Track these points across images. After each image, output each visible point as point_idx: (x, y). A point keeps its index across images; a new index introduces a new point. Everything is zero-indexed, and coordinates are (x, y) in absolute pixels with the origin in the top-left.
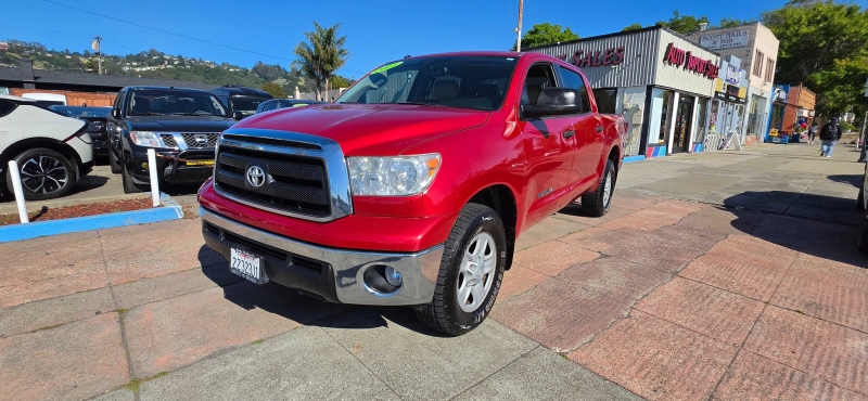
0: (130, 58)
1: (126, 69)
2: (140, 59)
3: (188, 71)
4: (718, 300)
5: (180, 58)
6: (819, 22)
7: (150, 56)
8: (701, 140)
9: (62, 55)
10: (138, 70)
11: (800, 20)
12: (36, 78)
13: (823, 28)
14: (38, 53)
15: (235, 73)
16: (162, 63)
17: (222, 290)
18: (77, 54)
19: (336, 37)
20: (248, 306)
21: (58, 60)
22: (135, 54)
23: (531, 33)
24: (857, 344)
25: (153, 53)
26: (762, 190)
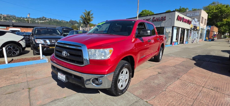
0: (38, 19)
1: (36, 22)
2: (40, 19)
3: (52, 22)
4: (190, 86)
5: (50, 19)
6: (218, 9)
7: (43, 18)
8: (187, 40)
9: (20, 18)
10: (39, 22)
11: (213, 9)
12: (13, 24)
13: (219, 11)
14: (14, 18)
15: (65, 23)
16: (46, 20)
17: (57, 82)
18: (24, 18)
19: (91, 13)
20: (63, 87)
21: (19, 20)
22: (39, 18)
23: (142, 12)
24: (228, 99)
25: (43, 17)
26: (203, 55)
